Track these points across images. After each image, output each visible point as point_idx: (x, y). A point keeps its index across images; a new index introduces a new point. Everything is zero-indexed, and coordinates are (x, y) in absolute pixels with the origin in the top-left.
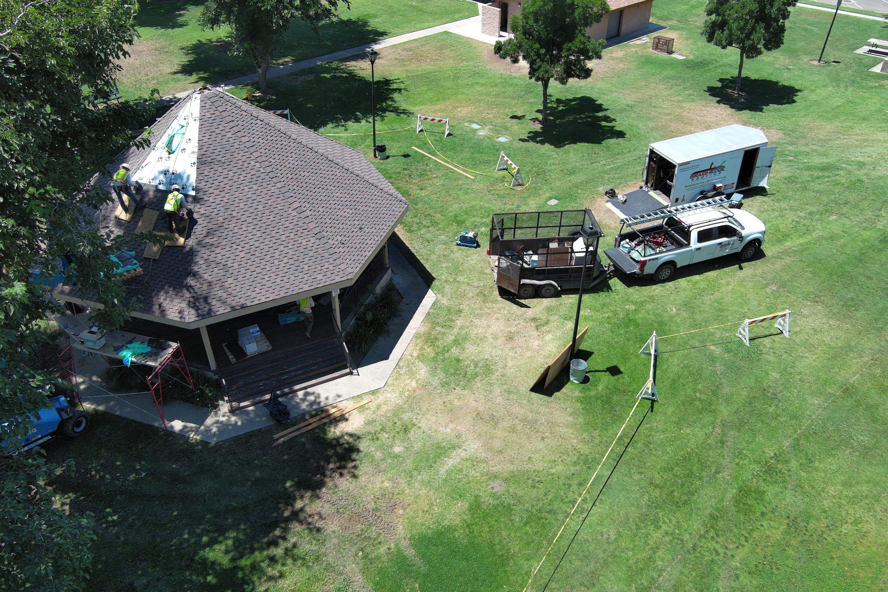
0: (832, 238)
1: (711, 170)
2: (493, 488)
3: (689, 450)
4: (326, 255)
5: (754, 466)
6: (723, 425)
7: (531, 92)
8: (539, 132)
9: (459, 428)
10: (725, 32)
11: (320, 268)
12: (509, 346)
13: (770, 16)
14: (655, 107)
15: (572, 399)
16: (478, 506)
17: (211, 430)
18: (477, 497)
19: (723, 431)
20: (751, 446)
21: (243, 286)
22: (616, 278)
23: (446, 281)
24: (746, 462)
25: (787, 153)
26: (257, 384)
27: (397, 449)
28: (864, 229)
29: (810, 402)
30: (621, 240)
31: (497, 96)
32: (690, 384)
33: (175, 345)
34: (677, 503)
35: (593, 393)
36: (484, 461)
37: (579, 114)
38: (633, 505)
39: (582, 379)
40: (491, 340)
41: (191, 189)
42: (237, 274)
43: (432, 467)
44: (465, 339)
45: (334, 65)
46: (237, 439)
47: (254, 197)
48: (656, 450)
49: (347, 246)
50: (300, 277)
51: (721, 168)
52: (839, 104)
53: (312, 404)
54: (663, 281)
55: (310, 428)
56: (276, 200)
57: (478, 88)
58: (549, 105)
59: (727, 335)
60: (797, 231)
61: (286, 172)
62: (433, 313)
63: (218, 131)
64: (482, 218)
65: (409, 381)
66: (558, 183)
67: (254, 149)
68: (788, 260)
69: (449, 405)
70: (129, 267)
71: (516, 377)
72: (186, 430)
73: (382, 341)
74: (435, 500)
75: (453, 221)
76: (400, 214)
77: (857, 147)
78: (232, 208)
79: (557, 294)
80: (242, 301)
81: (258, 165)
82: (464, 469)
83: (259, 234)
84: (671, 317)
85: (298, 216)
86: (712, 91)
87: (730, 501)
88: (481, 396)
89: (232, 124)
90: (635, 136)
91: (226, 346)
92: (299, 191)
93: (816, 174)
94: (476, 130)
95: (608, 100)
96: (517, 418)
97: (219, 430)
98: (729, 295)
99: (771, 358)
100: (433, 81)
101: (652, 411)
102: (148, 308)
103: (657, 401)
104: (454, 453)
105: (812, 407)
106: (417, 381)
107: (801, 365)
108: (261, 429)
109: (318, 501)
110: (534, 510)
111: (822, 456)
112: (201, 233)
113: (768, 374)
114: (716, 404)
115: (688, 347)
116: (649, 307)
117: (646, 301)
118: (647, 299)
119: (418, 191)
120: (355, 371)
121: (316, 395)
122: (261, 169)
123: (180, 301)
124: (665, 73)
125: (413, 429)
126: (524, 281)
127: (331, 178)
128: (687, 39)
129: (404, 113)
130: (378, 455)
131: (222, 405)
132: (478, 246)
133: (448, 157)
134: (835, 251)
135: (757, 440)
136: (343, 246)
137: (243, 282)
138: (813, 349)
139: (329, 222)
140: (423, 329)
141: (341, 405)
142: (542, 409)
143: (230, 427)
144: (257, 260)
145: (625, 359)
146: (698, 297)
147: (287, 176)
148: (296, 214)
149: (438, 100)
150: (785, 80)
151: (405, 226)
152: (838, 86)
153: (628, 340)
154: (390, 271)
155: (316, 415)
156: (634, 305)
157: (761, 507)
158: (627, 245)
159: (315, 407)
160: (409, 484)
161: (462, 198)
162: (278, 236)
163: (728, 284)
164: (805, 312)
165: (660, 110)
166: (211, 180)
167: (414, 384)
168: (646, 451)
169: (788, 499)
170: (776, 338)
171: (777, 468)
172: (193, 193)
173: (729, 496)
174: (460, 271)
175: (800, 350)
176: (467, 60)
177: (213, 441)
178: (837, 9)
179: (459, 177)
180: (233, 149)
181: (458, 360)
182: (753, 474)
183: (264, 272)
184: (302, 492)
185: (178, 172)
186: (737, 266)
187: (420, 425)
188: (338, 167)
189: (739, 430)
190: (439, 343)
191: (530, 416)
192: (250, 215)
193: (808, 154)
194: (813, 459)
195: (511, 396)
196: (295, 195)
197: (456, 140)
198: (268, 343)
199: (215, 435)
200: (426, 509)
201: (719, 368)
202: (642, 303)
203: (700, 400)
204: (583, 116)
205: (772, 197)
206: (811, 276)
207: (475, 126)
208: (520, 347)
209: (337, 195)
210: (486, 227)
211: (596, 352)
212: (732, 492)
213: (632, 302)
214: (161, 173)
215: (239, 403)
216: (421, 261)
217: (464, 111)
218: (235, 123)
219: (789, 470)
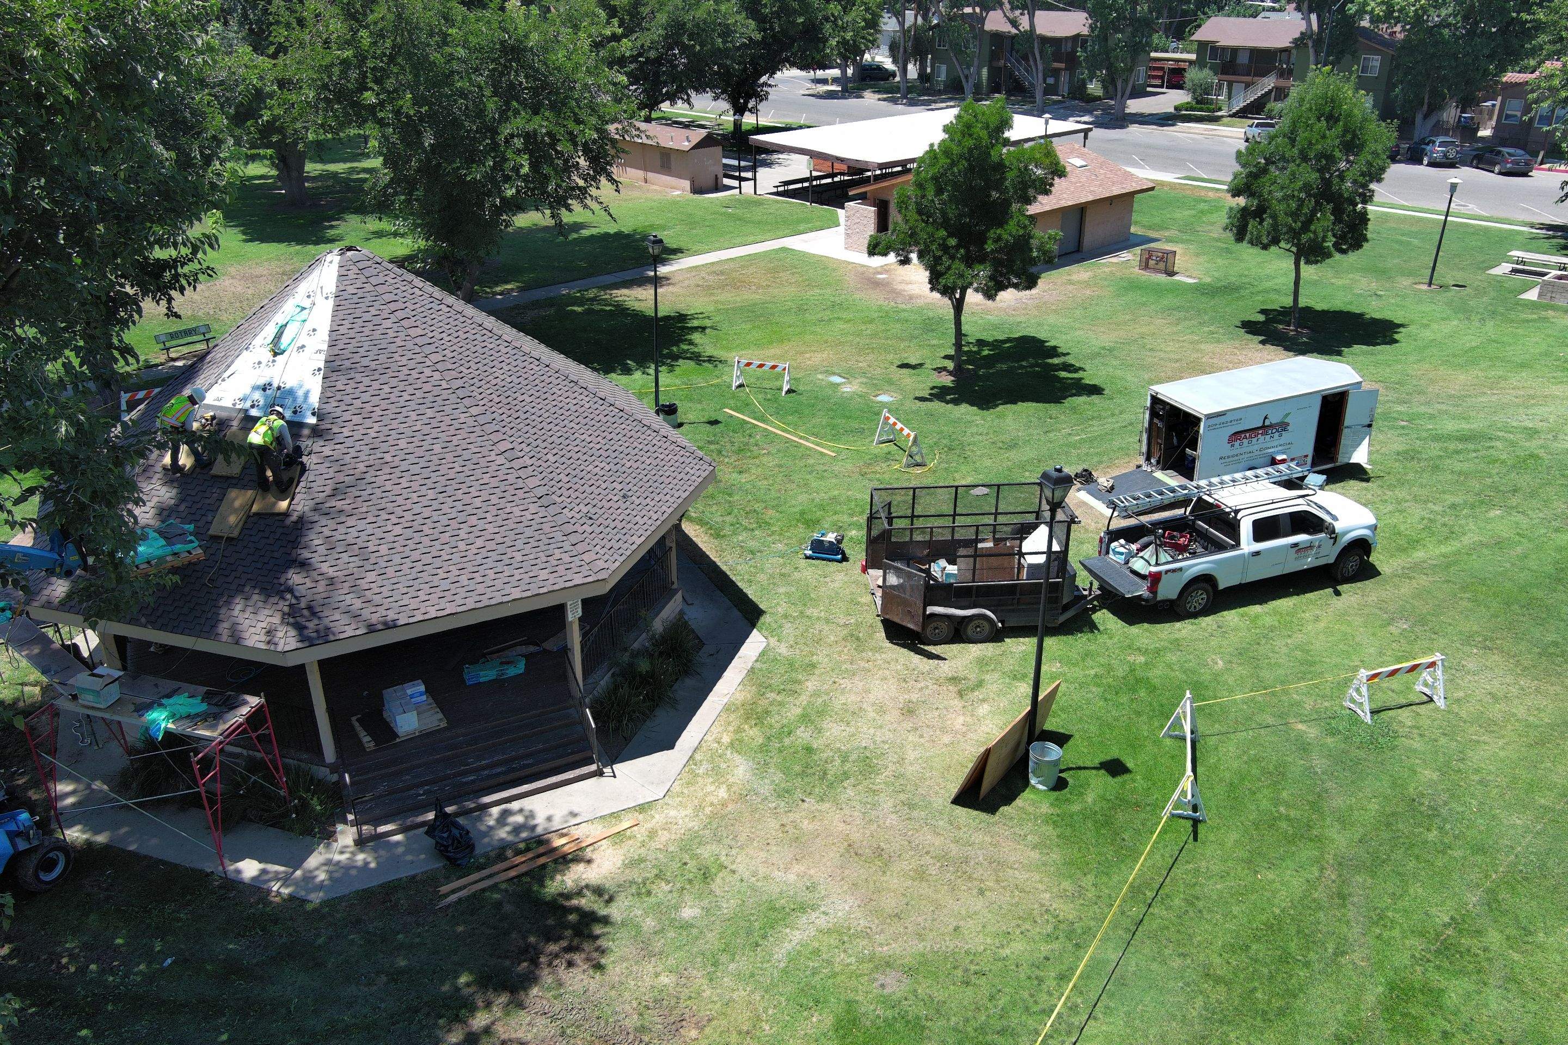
0: (1499, 544)
1: (1265, 428)
2: (882, 986)
3: (1277, 911)
4: (559, 536)
5: (1415, 943)
6: (1340, 864)
7: (933, 330)
8: (949, 388)
9: (812, 872)
10: (1265, 223)
11: (545, 559)
12: (909, 725)
13: (1341, 195)
14: (1151, 350)
15: (1036, 819)
16: (854, 1022)
17: (315, 877)
18: (849, 1002)
19: (1340, 876)
20: (1400, 904)
21: (395, 587)
22: (1105, 611)
23: (786, 616)
24: (1396, 933)
25: (1395, 415)
26: (412, 792)
27: (688, 913)
28: (1557, 530)
29: (1505, 822)
30: (1111, 540)
31: (874, 335)
32: (1265, 791)
33: (254, 701)
34: (1265, 1013)
35: (1076, 808)
36: (866, 934)
37: (1018, 361)
38: (1174, 1017)
39: (1052, 783)
40: (873, 715)
41: (309, 413)
42: (385, 565)
43: (757, 945)
44: (821, 713)
45: (591, 294)
46: (366, 896)
47: (426, 429)
48: (1210, 911)
49: (598, 522)
50: (506, 574)
51: (1283, 426)
52: (1474, 344)
53: (517, 829)
54: (1195, 615)
55: (513, 873)
56: (466, 436)
57: (840, 325)
58: (966, 349)
59: (1326, 704)
60: (1433, 534)
61: (489, 392)
62: (761, 670)
63: (367, 317)
64: (851, 515)
65: (713, 788)
66: (988, 463)
67: (432, 348)
68: (1423, 580)
69: (792, 830)
70: (178, 547)
71: (923, 779)
72: (266, 877)
73: (662, 716)
74: (765, 1011)
75: (798, 521)
76: (700, 480)
77: (1518, 406)
78: (384, 447)
79: (996, 636)
80: (391, 615)
81: (437, 376)
82: (824, 949)
83: (431, 494)
84: (1216, 676)
85: (508, 465)
86: (1250, 327)
87: (1372, 1010)
88: (856, 814)
89: (393, 306)
90: (1120, 392)
91: (358, 720)
92: (512, 425)
93: (1452, 446)
94: (838, 385)
95: (1067, 341)
96: (927, 853)
97: (331, 878)
98: (1321, 637)
99: (1417, 744)
100: (762, 315)
101: (1195, 839)
102: (209, 628)
103: (1204, 821)
104: (804, 919)
105: (1512, 832)
106: (729, 787)
107: (1476, 757)
108: (414, 877)
109: (522, 1013)
110: (969, 1029)
111: (1549, 924)
112: (321, 489)
113: (1415, 772)
114: (1322, 827)
115: (1254, 726)
116: (1171, 658)
117: (1165, 648)
118: (1166, 644)
119: (735, 475)
120: (607, 770)
121: (527, 813)
122: (443, 383)
123: (270, 613)
124: (1165, 302)
125: (721, 875)
126: (931, 610)
127: (574, 408)
128: (1197, 255)
129: (709, 361)
130: (649, 923)
131: (342, 832)
132: (845, 559)
133: (788, 424)
134: (1508, 565)
135: (1411, 891)
136: (591, 522)
137: (395, 580)
138: (1495, 728)
139: (566, 479)
140: (740, 697)
141: (576, 832)
142: (978, 837)
143: (354, 872)
144: (426, 541)
145: (1134, 745)
146: (1263, 641)
147: (490, 397)
148: (504, 461)
149: (771, 342)
150: (1375, 310)
151: (711, 528)
152: (1468, 319)
153: (1139, 714)
154: (679, 596)
155: (528, 849)
156: (1143, 655)
157: (1439, 1020)
158: (1122, 550)
159: (524, 835)
160: (711, 980)
161: (814, 484)
162: (467, 499)
163: (1317, 619)
164: (1471, 665)
165: (1162, 355)
166: (348, 399)
167: (723, 793)
168: (1191, 914)
169: (1494, 1006)
170: (1422, 709)
171: (1460, 944)
172: (312, 420)
173: (1370, 998)
174: (811, 599)
175: (1472, 730)
176: (820, 286)
177: (316, 898)
178: (1447, 216)
179: (808, 453)
180: (393, 348)
181: (809, 750)
182: (1413, 956)
183: (438, 563)
184: (490, 995)
185: (288, 386)
186: (1330, 590)
187: (733, 867)
188: (586, 393)
189: (1373, 875)
190: (772, 720)
191: (954, 850)
192: (416, 461)
193: (1432, 417)
194: (1532, 928)
195: (915, 814)
196: (504, 430)
197: (803, 399)
198: (441, 716)
199: (321, 886)
200: (745, 1028)
201: (1319, 763)
202: (1158, 651)
203: (1288, 818)
204: (1024, 363)
205: (1379, 482)
206: (1470, 605)
207: (836, 379)
208: (928, 726)
209: (583, 437)
210: (859, 530)
211: (1077, 736)
212: (1375, 992)
213: (1139, 649)
214: (255, 388)
215: (376, 826)
216: (739, 584)
217: (816, 358)
218: (400, 305)
219: (1486, 950)
